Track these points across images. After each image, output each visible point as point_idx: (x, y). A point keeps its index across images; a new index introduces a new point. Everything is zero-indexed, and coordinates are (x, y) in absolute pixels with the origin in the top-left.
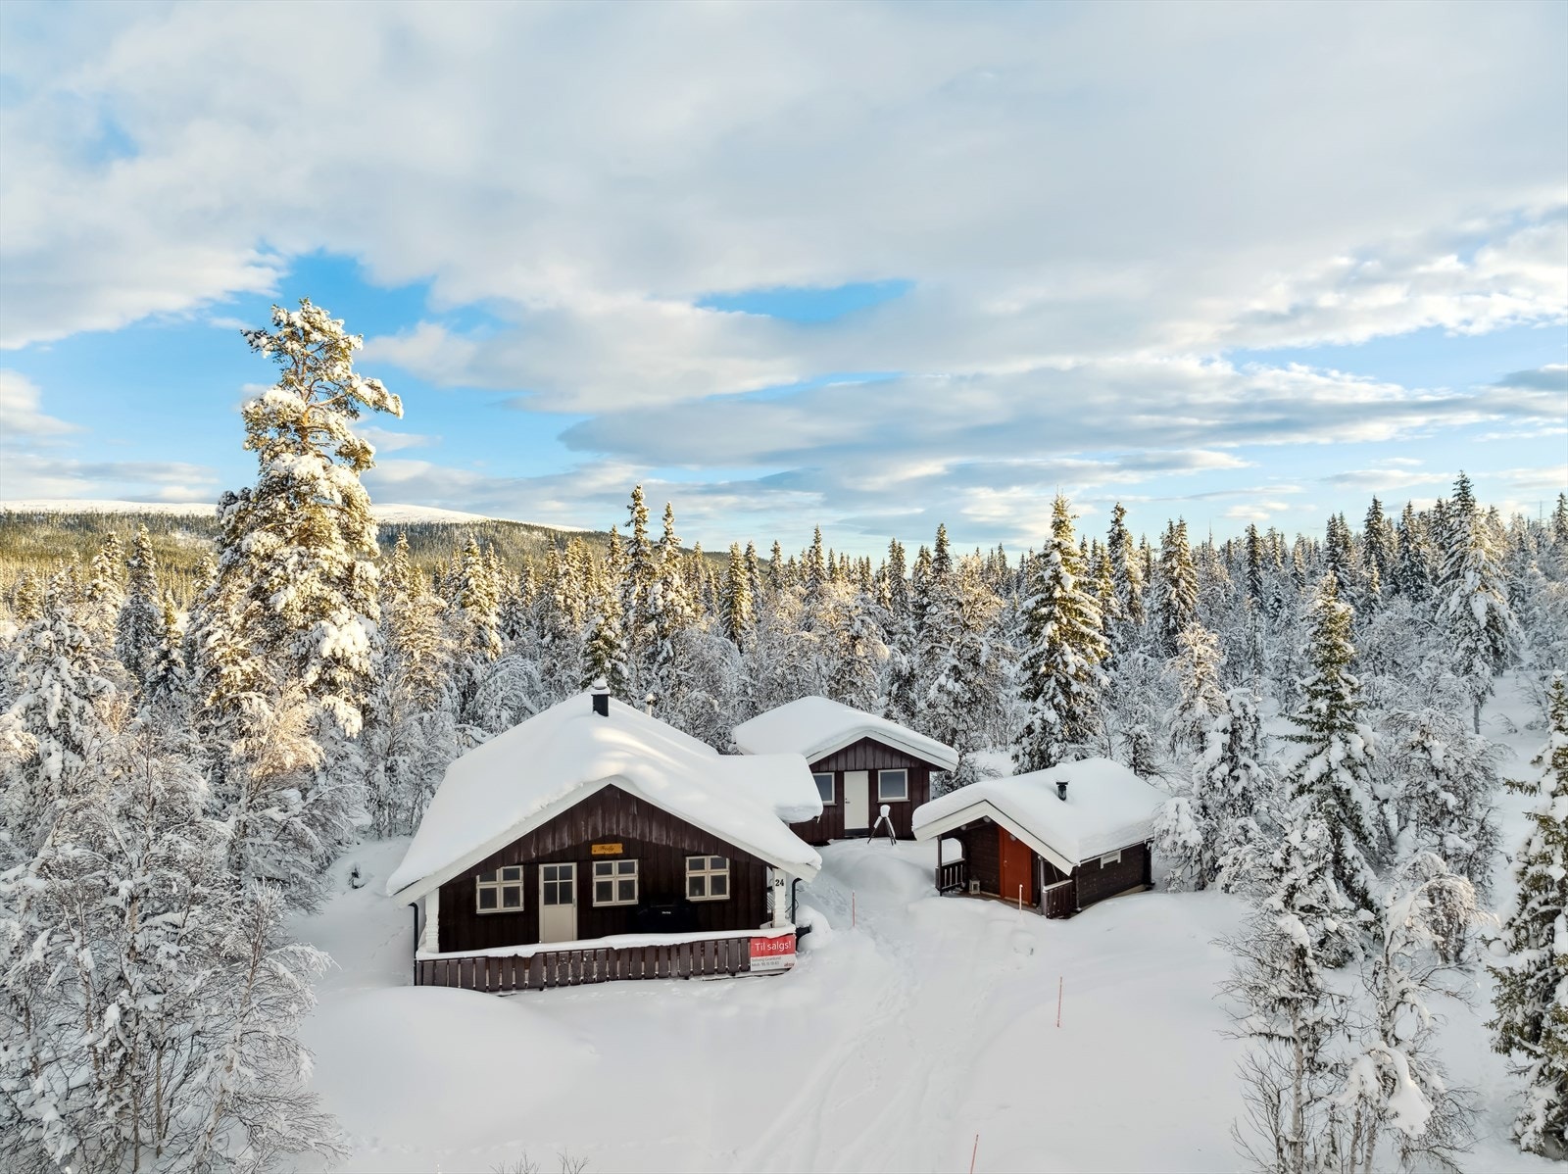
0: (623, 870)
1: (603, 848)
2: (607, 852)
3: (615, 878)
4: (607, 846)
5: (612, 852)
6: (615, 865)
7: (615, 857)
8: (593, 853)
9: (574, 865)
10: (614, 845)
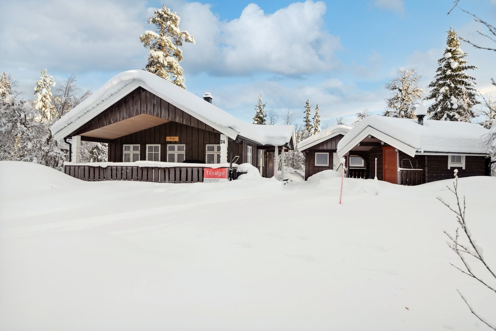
0: (179, 149)
1: (171, 138)
2: (172, 140)
3: (176, 153)
4: (172, 137)
5: (174, 140)
6: (176, 146)
7: (175, 143)
8: (167, 140)
9: (160, 145)
10: (175, 137)
